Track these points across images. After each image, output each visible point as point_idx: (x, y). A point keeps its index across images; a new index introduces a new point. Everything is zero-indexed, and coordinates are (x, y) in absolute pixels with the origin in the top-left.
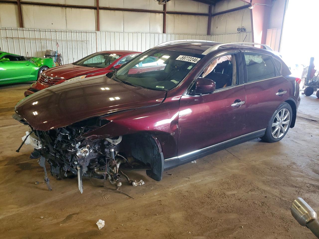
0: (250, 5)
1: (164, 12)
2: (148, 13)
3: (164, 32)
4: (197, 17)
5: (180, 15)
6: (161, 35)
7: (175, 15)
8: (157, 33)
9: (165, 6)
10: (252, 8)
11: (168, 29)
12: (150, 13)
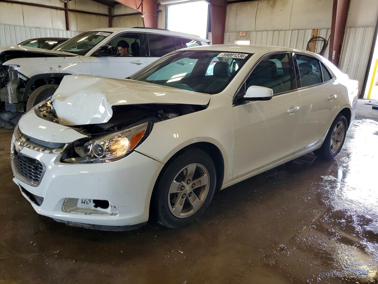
0: (141, 14)
1: (66, 10)
2: (49, 9)
3: (68, 29)
4: (98, 16)
5: (82, 14)
6: (65, 32)
7: (77, 14)
8: (60, 30)
9: (66, 4)
10: (143, 16)
11: (73, 26)
12: (51, 9)
